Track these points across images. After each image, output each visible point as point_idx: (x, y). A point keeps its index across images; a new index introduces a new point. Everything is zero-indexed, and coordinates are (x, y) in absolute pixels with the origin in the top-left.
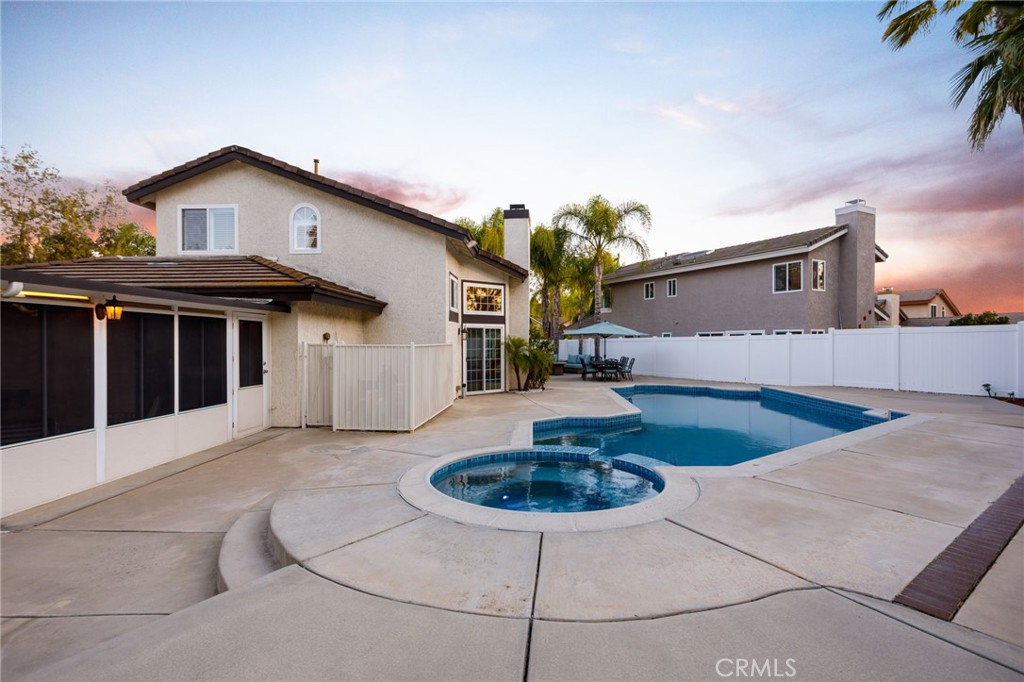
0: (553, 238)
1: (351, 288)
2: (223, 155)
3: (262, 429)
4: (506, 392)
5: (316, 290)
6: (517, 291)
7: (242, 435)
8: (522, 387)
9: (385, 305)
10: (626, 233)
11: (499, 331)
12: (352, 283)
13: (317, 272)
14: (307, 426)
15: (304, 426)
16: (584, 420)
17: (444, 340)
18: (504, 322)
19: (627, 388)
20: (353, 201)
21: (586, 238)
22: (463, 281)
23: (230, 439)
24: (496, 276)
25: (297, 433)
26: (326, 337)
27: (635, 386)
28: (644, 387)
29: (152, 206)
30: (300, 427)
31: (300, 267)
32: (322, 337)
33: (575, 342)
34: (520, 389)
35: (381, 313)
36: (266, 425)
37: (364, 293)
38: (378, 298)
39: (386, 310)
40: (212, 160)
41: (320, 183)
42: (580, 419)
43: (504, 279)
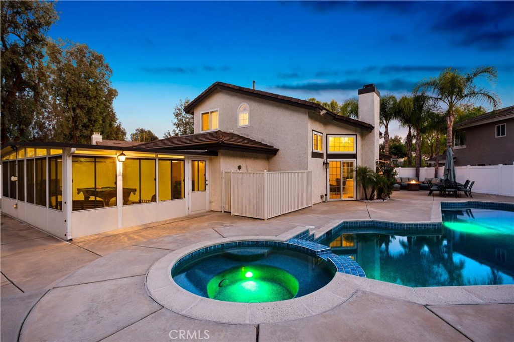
0: (411, 103)
1: (263, 143)
2: (213, 87)
3: (206, 211)
4: (357, 200)
5: (222, 145)
6: (367, 138)
7: (193, 213)
8: (369, 197)
9: (277, 150)
10: (476, 90)
11: (352, 164)
12: (263, 140)
13: (248, 136)
14: (225, 212)
15: (223, 211)
16: (386, 223)
17: (307, 169)
18: (356, 158)
19: (461, 203)
20: (264, 99)
21: (441, 99)
22: (327, 135)
23: (187, 214)
24: (351, 130)
25: (219, 214)
26: (240, 168)
27: (469, 202)
28: (478, 202)
29: (193, 114)
30: (222, 212)
31: (242, 134)
32: (237, 168)
33: (432, 170)
34: (367, 199)
35: (275, 155)
36: (208, 209)
37: (268, 145)
38: (274, 147)
39: (279, 153)
40: (209, 90)
41: (248, 92)
42: (383, 223)
43: (356, 132)
